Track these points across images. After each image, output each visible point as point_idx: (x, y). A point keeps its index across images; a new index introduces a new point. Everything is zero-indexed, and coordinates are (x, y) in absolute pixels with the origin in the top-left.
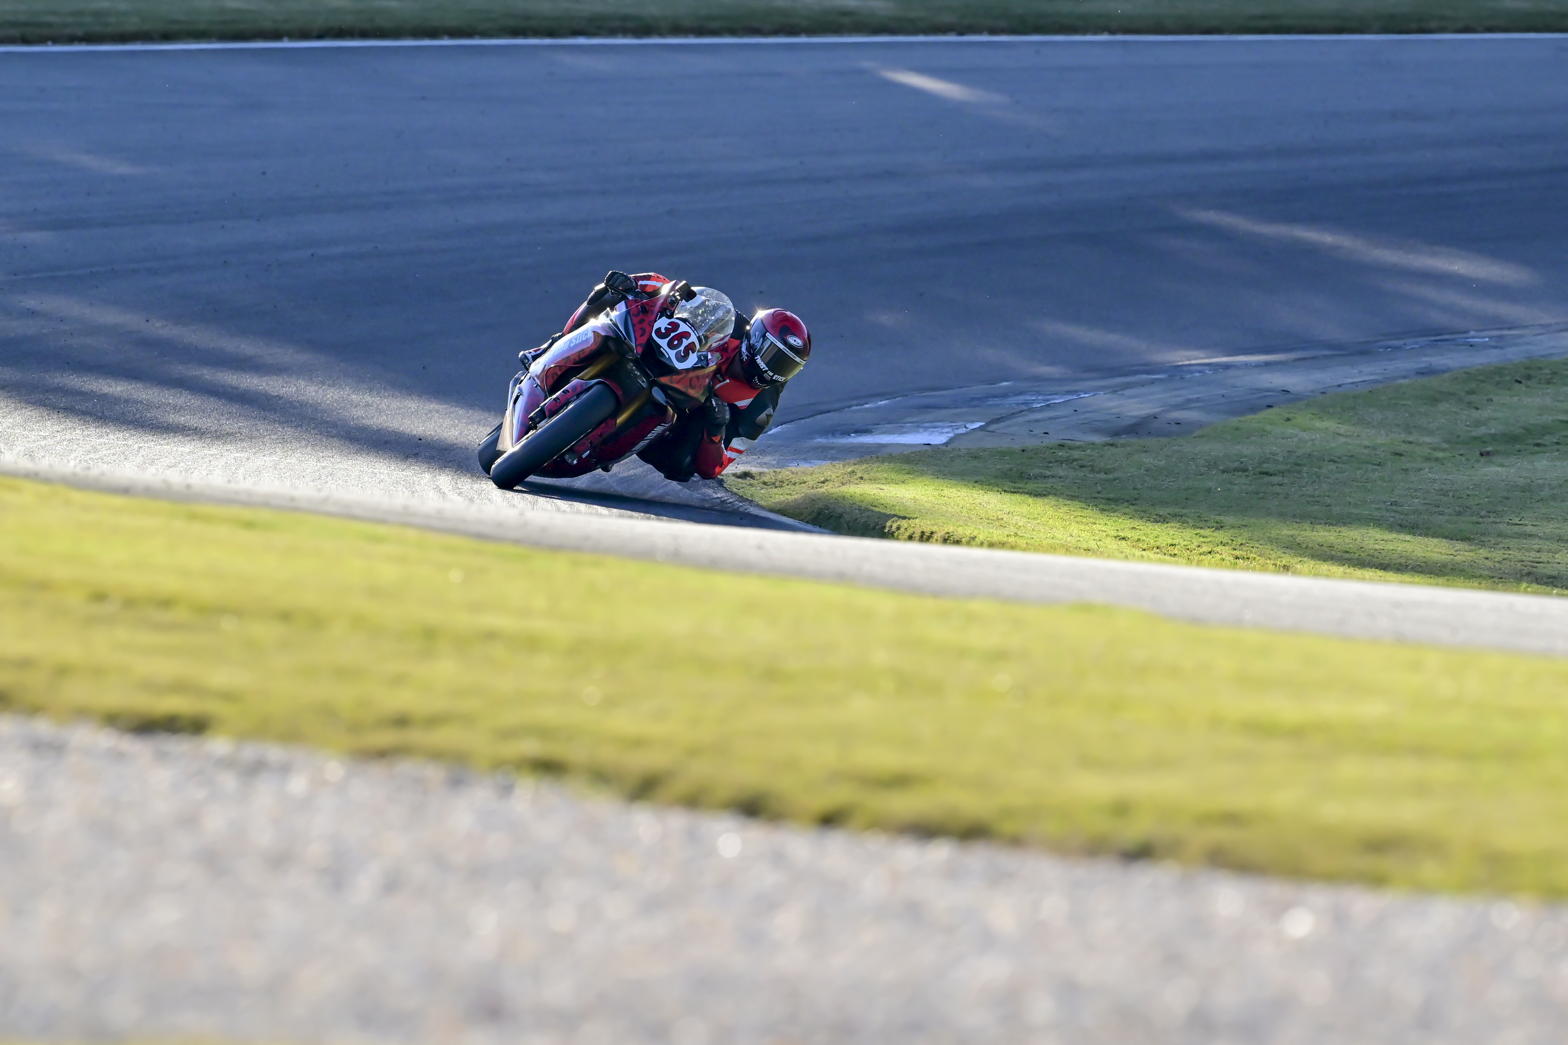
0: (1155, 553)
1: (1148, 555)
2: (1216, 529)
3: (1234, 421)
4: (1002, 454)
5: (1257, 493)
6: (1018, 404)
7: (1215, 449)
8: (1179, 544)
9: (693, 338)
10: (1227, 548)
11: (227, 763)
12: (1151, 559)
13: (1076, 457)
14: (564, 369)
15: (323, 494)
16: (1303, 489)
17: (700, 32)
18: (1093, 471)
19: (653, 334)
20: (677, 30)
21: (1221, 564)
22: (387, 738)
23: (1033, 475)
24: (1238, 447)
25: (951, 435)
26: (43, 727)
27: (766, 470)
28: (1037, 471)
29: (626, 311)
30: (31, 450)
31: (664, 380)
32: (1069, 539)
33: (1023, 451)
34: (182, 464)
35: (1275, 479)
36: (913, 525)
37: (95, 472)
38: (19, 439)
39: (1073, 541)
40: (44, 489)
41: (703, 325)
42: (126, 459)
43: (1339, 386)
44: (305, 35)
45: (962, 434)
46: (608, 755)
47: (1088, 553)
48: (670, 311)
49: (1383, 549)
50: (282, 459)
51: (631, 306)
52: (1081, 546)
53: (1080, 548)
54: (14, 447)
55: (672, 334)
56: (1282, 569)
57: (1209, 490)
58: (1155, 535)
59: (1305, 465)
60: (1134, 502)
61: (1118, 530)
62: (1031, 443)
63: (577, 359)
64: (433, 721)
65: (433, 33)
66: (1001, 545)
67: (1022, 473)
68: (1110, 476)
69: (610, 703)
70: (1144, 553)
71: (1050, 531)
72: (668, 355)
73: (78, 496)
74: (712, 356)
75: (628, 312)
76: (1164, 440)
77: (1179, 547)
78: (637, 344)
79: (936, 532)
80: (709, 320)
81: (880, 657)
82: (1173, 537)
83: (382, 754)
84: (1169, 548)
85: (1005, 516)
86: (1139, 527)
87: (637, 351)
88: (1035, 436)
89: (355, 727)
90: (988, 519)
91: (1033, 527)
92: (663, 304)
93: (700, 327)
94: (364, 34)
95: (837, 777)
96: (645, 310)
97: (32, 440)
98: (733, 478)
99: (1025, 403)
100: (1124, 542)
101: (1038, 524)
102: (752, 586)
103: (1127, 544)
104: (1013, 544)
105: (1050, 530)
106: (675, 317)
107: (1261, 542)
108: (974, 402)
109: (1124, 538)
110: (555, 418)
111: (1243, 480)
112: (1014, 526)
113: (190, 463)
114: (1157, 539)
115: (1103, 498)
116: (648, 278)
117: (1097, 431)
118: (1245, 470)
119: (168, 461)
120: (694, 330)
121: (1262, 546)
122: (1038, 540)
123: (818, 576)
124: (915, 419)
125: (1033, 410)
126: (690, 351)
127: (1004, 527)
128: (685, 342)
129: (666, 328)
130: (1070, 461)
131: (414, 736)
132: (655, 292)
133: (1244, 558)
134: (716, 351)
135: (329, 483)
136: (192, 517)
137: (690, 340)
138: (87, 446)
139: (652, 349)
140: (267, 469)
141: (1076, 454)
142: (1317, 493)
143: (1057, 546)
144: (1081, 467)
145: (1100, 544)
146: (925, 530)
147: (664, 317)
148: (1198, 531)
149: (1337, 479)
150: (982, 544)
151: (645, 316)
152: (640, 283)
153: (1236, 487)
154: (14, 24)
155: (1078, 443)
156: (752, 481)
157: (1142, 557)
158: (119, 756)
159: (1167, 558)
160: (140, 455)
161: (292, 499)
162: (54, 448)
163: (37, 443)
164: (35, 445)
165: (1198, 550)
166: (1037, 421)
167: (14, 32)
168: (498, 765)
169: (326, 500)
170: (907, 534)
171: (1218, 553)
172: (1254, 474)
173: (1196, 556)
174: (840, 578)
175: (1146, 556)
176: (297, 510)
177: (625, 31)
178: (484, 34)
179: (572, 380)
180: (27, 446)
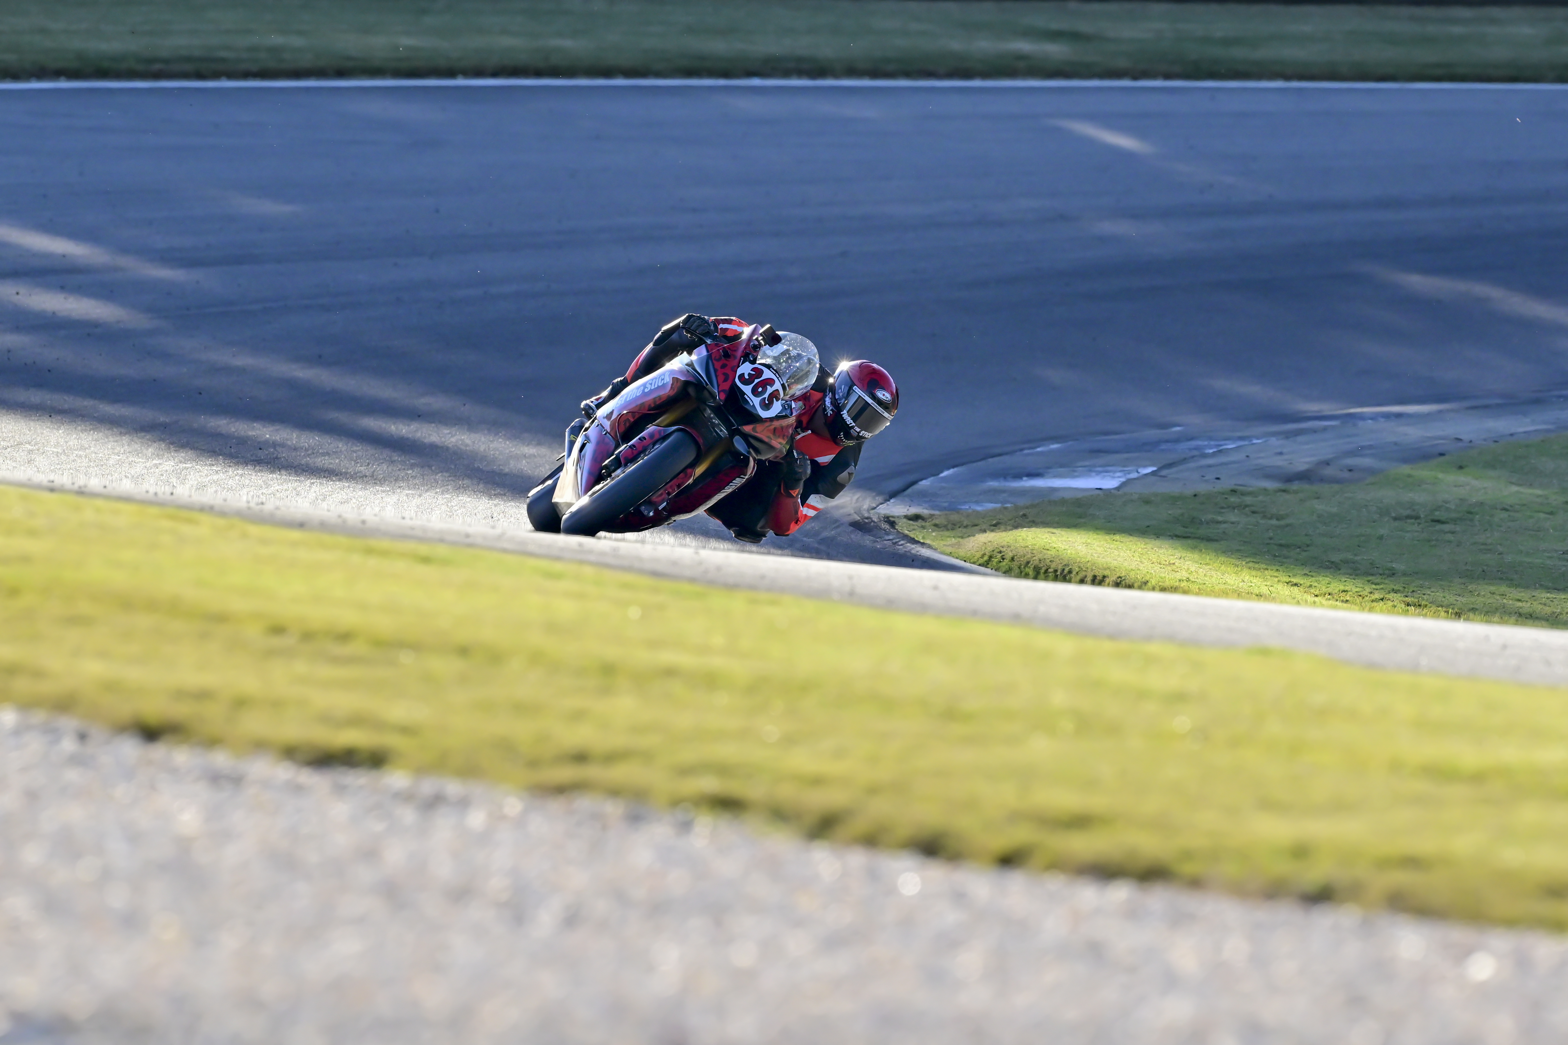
0: (1326, 599)
1: (1320, 601)
2: (1388, 576)
3: (1406, 469)
4: (1174, 500)
5: (1429, 541)
6: (1190, 449)
7: (1388, 495)
8: (1351, 591)
9: (777, 386)
10: (1399, 595)
11: (406, 797)
12: (1324, 605)
13: (1249, 503)
14: (637, 416)
15: (498, 531)
16: (1476, 537)
17: (875, 74)
18: (1264, 517)
19: (737, 380)
20: (852, 72)
21: (1392, 611)
22: (566, 773)
23: (1205, 521)
24: (1411, 495)
25: (1123, 480)
26: (221, 759)
27: (937, 513)
28: (1210, 517)
29: (707, 355)
30: (203, 484)
31: (747, 429)
32: (1241, 584)
33: (1195, 495)
34: (354, 500)
35: (1446, 527)
36: (1084, 569)
37: (269, 507)
38: (192, 473)
39: (1245, 587)
40: (221, 522)
41: (787, 371)
42: (298, 495)
43: (1512, 435)
44: (479, 73)
45: (1135, 479)
46: (786, 793)
47: (1261, 598)
48: (753, 356)
49: (1555, 598)
50: (454, 497)
51: (712, 350)
52: (1252, 592)
53: (1252, 593)
54: (186, 481)
55: (757, 381)
56: (1453, 616)
57: (1381, 538)
58: (1327, 582)
59: (1477, 514)
60: (1306, 549)
61: (1290, 576)
62: (1202, 488)
63: (653, 406)
64: (612, 758)
65: (608, 72)
66: (1173, 589)
67: (1194, 518)
68: (1282, 523)
69: (789, 741)
70: (1316, 599)
71: (1222, 577)
72: (753, 402)
73: (254, 530)
74: (796, 405)
75: (709, 357)
76: (1336, 487)
77: (1351, 593)
78: (720, 390)
79: (1108, 577)
80: (794, 366)
81: (1059, 698)
82: (1345, 583)
83: (560, 790)
84: (1341, 594)
85: (1177, 560)
86: (1310, 574)
87: (720, 397)
88: (1206, 481)
89: (534, 763)
90: (1160, 564)
91: (1204, 572)
92: (745, 348)
93: (785, 373)
94: (538, 73)
95: (1016, 817)
96: (727, 355)
97: (205, 474)
98: (905, 520)
99: (1197, 448)
100: (1296, 588)
101: (1210, 569)
102: (929, 626)
103: (1299, 590)
104: (1186, 588)
105: (1222, 575)
106: (758, 362)
107: (1432, 590)
108: (1146, 448)
109: (1296, 585)
110: (632, 467)
111: (1415, 527)
112: (1186, 571)
113: (362, 499)
114: (1329, 585)
115: (1275, 544)
116: (730, 322)
117: (1269, 476)
118: (1417, 518)
119: (340, 496)
120: (778, 377)
121: (1433, 594)
122: (1209, 585)
123: (994, 617)
124: (1087, 463)
125: (1205, 456)
126: (774, 399)
127: (1176, 572)
128: (770, 390)
129: (749, 374)
130: (1242, 507)
131: (591, 772)
132: (738, 336)
133: (1415, 605)
134: (800, 400)
135: (501, 520)
136: (369, 551)
137: (774, 388)
138: (259, 481)
139: (735, 395)
140: (439, 506)
141: (1248, 500)
142: (1489, 541)
143: (1228, 591)
144: (1254, 512)
145: (1272, 590)
146: (1097, 574)
147: (747, 362)
148: (1370, 578)
149: (1509, 528)
150: (1153, 589)
151: (727, 360)
152: (721, 326)
153: (1408, 535)
154: (189, 59)
155: (1251, 489)
156: (923, 524)
157: (1315, 602)
158: (298, 789)
159: (1339, 604)
160: (312, 490)
161: (467, 536)
162: (226, 483)
163: (209, 478)
164: (208, 479)
165: (1370, 597)
166: (1210, 466)
167: (188, 67)
168: (676, 803)
169: (500, 537)
170: (1079, 578)
171: (1390, 600)
172: (1427, 522)
173: (1368, 602)
174: (1016, 619)
175: (1319, 602)
176: (471, 545)
177: (800, 73)
178: (658, 74)
179: (648, 427)
180: (200, 480)
